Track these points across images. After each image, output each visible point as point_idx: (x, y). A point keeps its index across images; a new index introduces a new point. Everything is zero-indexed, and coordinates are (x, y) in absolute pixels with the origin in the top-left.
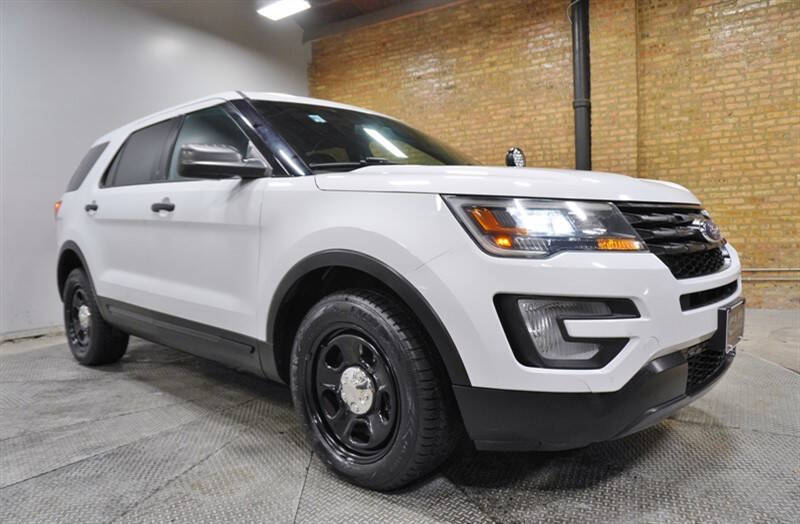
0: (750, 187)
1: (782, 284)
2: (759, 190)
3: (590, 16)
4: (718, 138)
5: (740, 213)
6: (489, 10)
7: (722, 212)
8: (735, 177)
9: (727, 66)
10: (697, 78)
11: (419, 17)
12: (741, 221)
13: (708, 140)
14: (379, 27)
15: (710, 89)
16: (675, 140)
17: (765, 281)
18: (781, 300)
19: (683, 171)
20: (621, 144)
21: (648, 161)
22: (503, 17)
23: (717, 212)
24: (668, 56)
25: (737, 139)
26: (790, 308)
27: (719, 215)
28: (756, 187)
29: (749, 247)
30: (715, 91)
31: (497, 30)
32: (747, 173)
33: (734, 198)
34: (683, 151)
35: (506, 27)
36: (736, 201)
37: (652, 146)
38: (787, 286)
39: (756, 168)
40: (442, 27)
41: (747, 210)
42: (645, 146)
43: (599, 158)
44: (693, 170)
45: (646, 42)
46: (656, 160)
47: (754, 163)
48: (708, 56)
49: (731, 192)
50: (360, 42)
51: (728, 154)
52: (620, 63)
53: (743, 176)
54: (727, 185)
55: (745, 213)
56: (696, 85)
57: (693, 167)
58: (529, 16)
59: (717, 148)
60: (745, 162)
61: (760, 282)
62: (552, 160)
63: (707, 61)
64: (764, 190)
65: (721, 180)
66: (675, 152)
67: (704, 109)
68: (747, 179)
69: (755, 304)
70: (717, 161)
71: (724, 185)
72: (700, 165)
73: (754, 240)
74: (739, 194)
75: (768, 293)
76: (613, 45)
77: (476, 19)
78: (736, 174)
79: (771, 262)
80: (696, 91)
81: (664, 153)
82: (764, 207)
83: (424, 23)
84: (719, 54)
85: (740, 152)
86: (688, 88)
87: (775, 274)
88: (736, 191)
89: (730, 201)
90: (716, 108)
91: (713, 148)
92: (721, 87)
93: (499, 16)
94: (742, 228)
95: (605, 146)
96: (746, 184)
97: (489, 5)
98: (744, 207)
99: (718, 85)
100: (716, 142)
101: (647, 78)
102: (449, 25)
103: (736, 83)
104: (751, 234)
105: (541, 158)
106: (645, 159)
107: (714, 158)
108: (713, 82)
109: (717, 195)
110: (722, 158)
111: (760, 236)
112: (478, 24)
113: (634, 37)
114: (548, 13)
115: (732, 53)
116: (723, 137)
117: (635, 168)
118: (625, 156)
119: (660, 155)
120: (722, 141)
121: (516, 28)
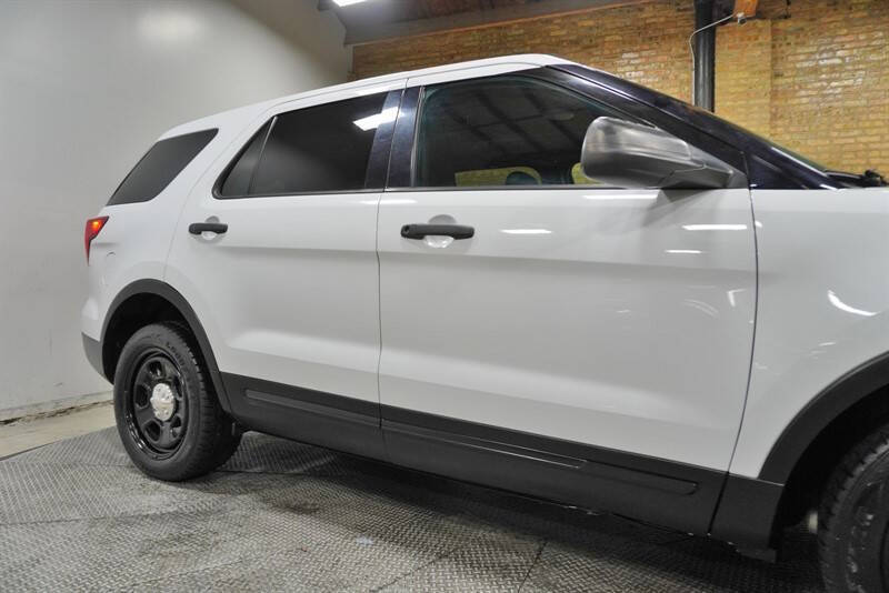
3: (717, 47)
6: (591, 28)
9: (872, 117)
10: (838, 126)
11: (499, 28)
14: (446, 35)
15: (852, 141)
22: (607, 39)
24: (805, 100)
30: (857, 143)
31: (599, 53)
35: (611, 50)
40: (529, 42)
45: (780, 81)
48: (849, 103)
50: (420, 52)
52: (752, 102)
56: (836, 134)
58: (640, 40)
63: (849, 110)
67: (845, 162)
76: (743, 81)
77: (573, 38)
80: (836, 142)
83: (505, 36)
84: (864, 102)
86: (827, 137)
90: (859, 161)
92: (864, 139)
93: (603, 37)
97: (591, 23)
99: (861, 136)
101: (779, 122)
102: (538, 41)
103: (882, 136)
108: (856, 132)
112: (576, 43)
113: (768, 75)
114: (663, 39)
115: (878, 102)
121: (623, 52)
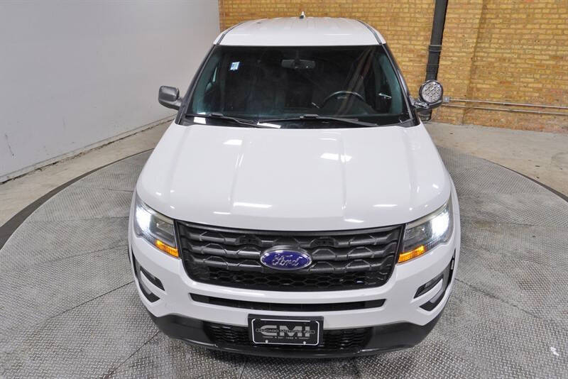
0: (555, 48)
1: (560, 117)
2: (561, 51)
4: (542, 9)
5: (544, 66)
7: (531, 64)
8: (546, 40)
12: (543, 72)
13: (535, 9)
16: (510, 7)
17: (549, 114)
18: (557, 127)
19: (512, 31)
20: (470, 6)
21: (487, 21)
23: (528, 64)
25: (556, 11)
26: (560, 132)
27: (530, 66)
28: (560, 48)
29: (544, 90)
32: (556, 37)
33: (542, 55)
34: (514, 16)
36: (544, 57)
37: (493, 9)
38: (562, 118)
39: (563, 34)
41: (550, 64)
42: (487, 9)
43: (452, 16)
44: (519, 31)
46: (493, 21)
47: (563, 30)
49: (542, 50)
51: (546, 21)
53: (553, 39)
54: (541, 45)
55: (548, 66)
57: (519, 29)
59: (540, 16)
60: (557, 29)
61: (545, 114)
62: (415, 13)
64: (564, 51)
65: (536, 41)
66: (508, 16)
68: (555, 42)
69: (539, 129)
70: (537, 26)
71: (538, 45)
72: (524, 27)
73: (549, 86)
74: (547, 52)
75: (549, 122)
78: (548, 37)
79: (556, 101)
81: (500, 16)
82: (561, 63)
85: (555, 21)
87: (557, 110)
88: (546, 50)
89: (540, 57)
91: (537, 16)
94: (543, 77)
95: (458, 6)
96: (554, 45)
98: (548, 62)
100: (540, 10)
104: (548, 82)
105: (406, 10)
106: (485, 19)
107: (535, 24)
109: (531, 52)
110: (541, 24)
111: (553, 83)
116: (546, 8)
117: (477, 26)
118: (472, 16)
119: (497, 17)
120: (544, 11)
